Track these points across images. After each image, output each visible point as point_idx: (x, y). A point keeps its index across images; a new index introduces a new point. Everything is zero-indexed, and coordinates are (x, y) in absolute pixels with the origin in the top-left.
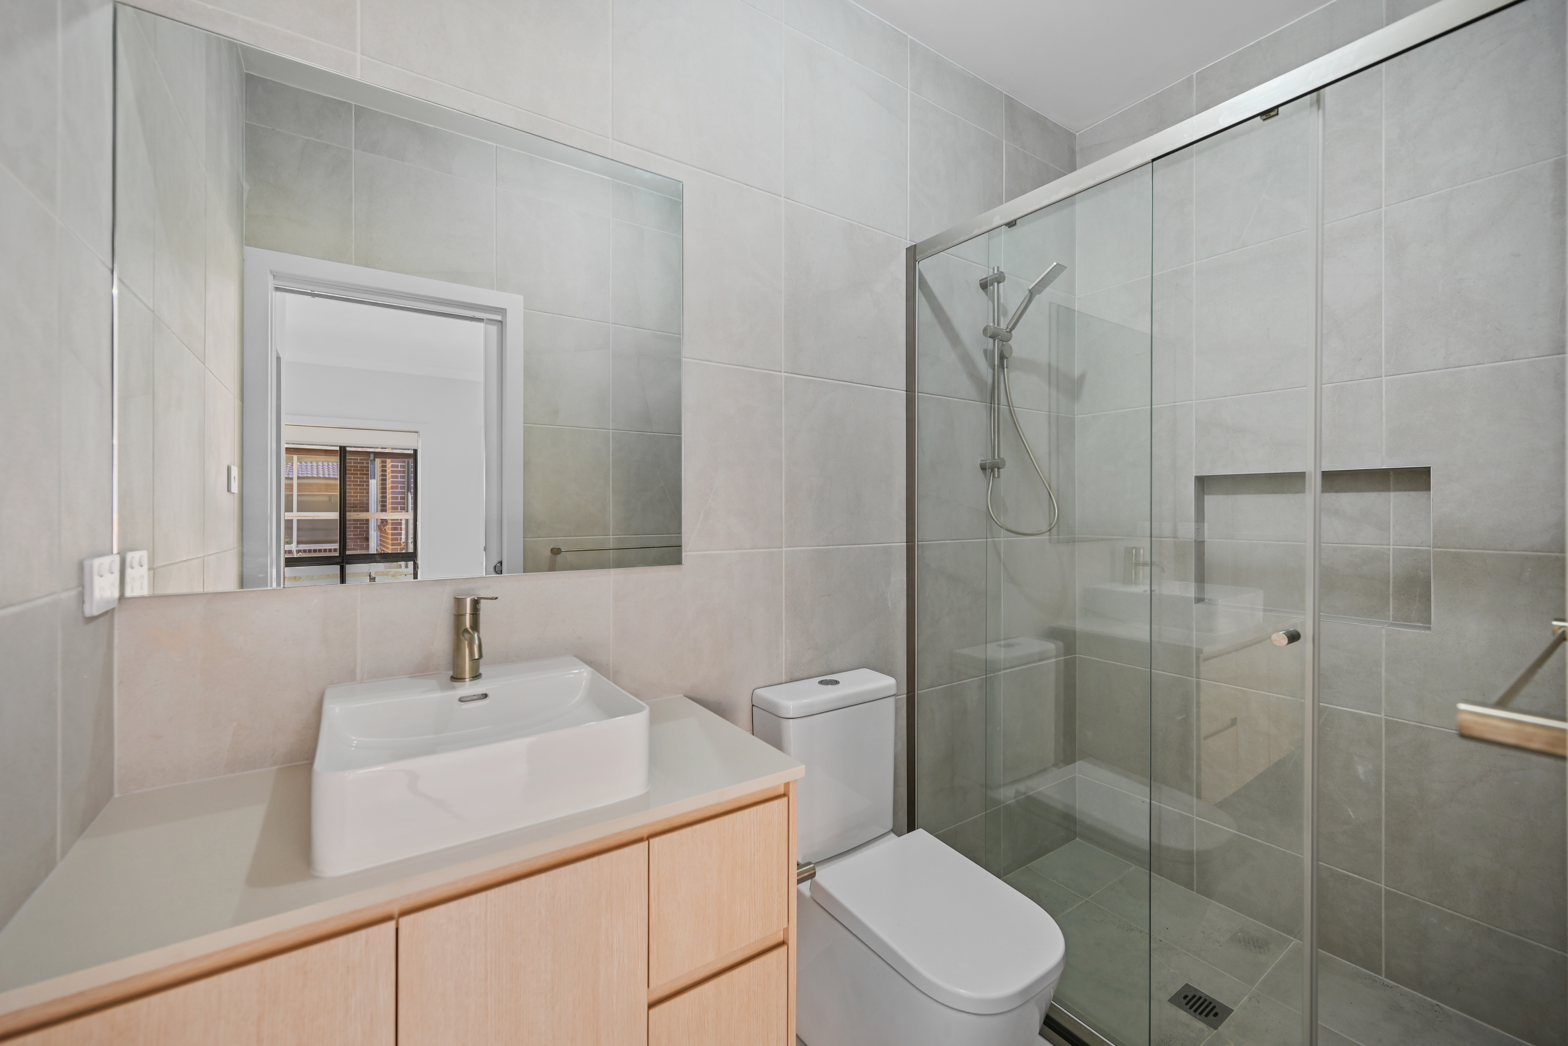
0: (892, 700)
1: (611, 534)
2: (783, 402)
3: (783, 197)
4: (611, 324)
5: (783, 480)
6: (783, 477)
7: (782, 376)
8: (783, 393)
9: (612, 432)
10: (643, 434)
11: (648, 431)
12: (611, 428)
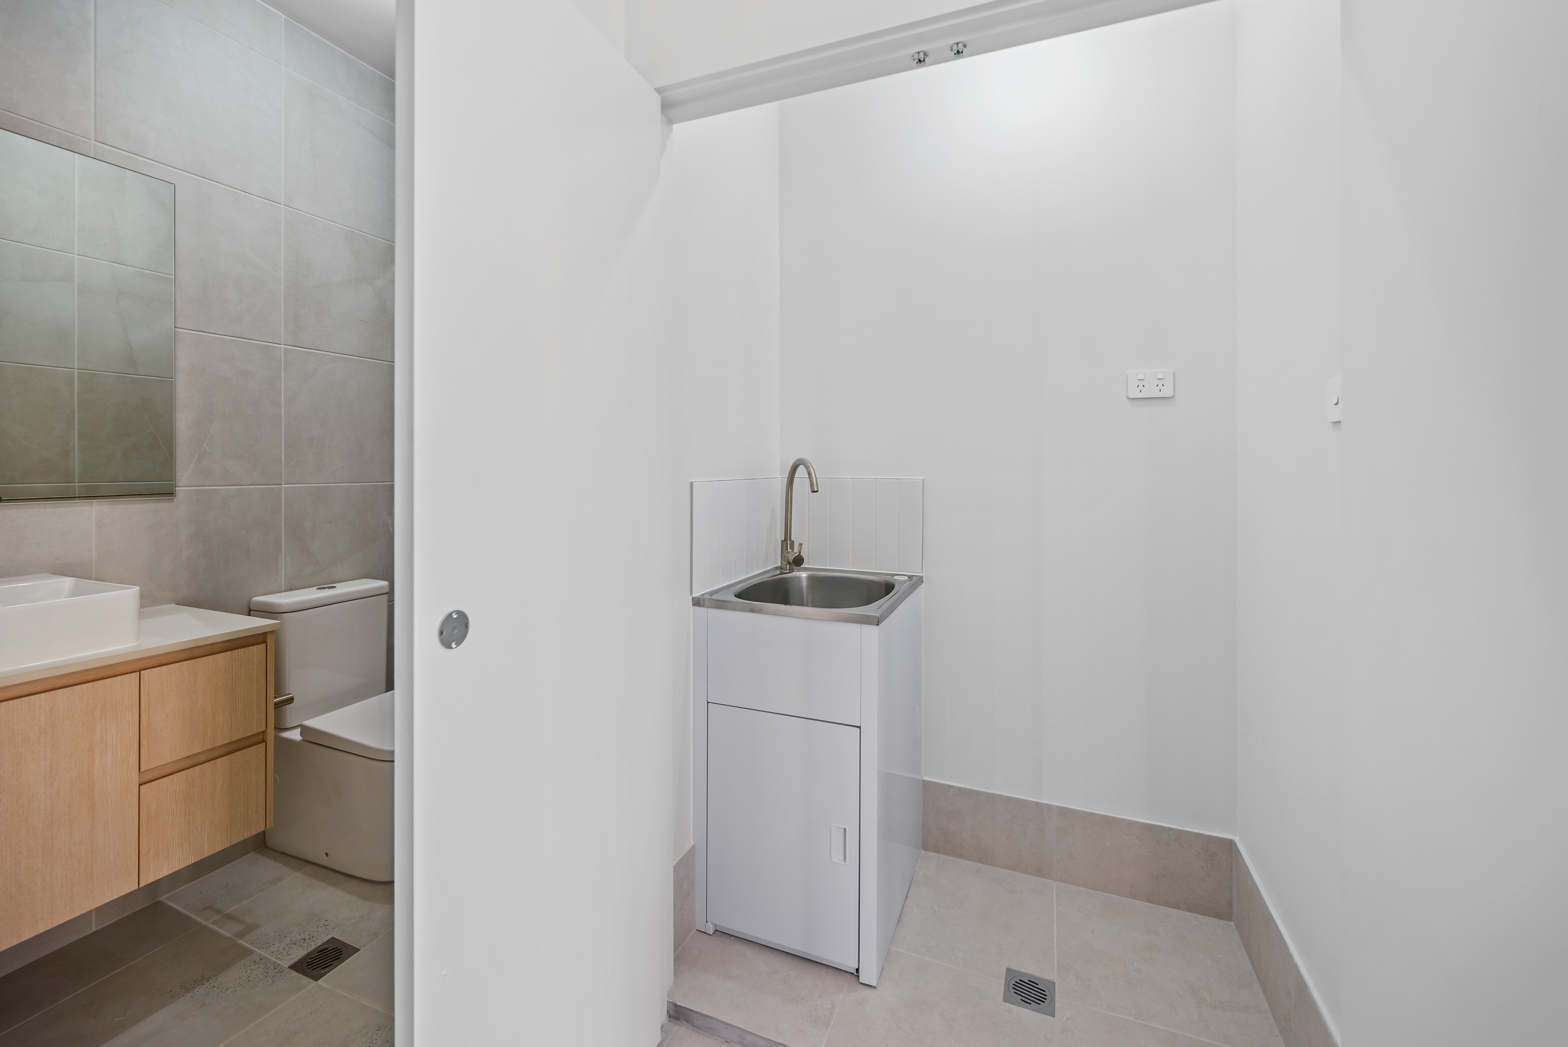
0: (385, 596)
1: (77, 481)
2: (283, 369)
3: (282, 204)
4: (76, 256)
5: (283, 431)
6: (283, 428)
7: (281, 347)
8: (283, 362)
9: (78, 372)
10: (125, 376)
11: (131, 373)
12: (76, 367)
